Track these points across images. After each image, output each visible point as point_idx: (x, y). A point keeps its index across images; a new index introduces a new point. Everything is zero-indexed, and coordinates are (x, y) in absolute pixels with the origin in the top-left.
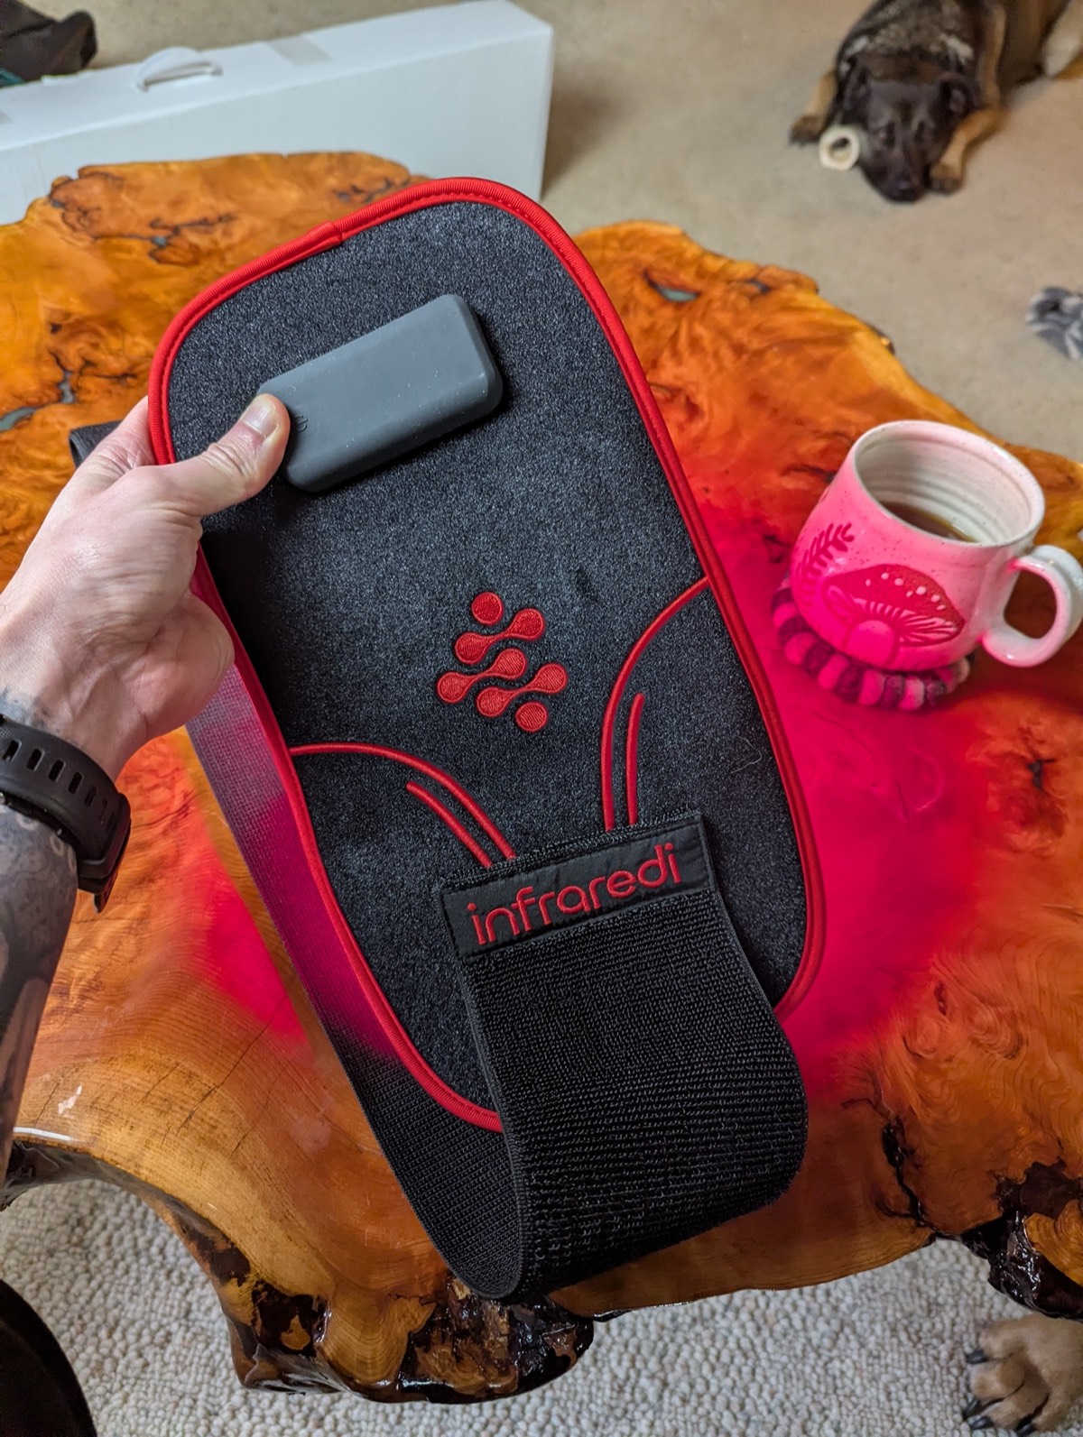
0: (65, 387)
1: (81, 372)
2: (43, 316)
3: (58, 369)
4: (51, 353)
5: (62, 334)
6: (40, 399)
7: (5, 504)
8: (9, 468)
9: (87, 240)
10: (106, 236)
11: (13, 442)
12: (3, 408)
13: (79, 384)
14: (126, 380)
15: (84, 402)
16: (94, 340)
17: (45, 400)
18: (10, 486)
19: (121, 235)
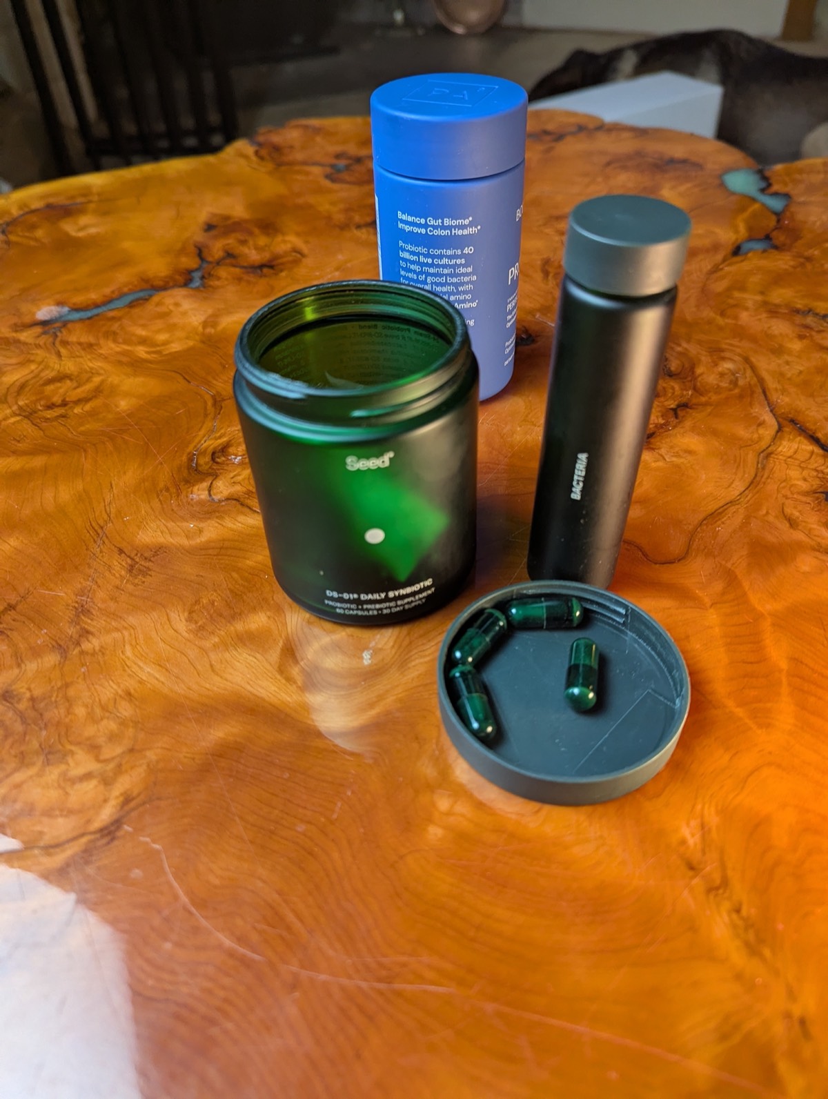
0: (197, 275)
1: (218, 263)
2: (202, 218)
3: (197, 260)
4: (196, 247)
5: (214, 232)
6: (167, 283)
7: (78, 376)
8: (102, 342)
9: (270, 166)
10: (291, 164)
11: (119, 319)
12: (126, 290)
13: (212, 273)
14: (261, 271)
15: (210, 286)
16: (242, 238)
17: (171, 284)
18: (94, 358)
19: (305, 163)
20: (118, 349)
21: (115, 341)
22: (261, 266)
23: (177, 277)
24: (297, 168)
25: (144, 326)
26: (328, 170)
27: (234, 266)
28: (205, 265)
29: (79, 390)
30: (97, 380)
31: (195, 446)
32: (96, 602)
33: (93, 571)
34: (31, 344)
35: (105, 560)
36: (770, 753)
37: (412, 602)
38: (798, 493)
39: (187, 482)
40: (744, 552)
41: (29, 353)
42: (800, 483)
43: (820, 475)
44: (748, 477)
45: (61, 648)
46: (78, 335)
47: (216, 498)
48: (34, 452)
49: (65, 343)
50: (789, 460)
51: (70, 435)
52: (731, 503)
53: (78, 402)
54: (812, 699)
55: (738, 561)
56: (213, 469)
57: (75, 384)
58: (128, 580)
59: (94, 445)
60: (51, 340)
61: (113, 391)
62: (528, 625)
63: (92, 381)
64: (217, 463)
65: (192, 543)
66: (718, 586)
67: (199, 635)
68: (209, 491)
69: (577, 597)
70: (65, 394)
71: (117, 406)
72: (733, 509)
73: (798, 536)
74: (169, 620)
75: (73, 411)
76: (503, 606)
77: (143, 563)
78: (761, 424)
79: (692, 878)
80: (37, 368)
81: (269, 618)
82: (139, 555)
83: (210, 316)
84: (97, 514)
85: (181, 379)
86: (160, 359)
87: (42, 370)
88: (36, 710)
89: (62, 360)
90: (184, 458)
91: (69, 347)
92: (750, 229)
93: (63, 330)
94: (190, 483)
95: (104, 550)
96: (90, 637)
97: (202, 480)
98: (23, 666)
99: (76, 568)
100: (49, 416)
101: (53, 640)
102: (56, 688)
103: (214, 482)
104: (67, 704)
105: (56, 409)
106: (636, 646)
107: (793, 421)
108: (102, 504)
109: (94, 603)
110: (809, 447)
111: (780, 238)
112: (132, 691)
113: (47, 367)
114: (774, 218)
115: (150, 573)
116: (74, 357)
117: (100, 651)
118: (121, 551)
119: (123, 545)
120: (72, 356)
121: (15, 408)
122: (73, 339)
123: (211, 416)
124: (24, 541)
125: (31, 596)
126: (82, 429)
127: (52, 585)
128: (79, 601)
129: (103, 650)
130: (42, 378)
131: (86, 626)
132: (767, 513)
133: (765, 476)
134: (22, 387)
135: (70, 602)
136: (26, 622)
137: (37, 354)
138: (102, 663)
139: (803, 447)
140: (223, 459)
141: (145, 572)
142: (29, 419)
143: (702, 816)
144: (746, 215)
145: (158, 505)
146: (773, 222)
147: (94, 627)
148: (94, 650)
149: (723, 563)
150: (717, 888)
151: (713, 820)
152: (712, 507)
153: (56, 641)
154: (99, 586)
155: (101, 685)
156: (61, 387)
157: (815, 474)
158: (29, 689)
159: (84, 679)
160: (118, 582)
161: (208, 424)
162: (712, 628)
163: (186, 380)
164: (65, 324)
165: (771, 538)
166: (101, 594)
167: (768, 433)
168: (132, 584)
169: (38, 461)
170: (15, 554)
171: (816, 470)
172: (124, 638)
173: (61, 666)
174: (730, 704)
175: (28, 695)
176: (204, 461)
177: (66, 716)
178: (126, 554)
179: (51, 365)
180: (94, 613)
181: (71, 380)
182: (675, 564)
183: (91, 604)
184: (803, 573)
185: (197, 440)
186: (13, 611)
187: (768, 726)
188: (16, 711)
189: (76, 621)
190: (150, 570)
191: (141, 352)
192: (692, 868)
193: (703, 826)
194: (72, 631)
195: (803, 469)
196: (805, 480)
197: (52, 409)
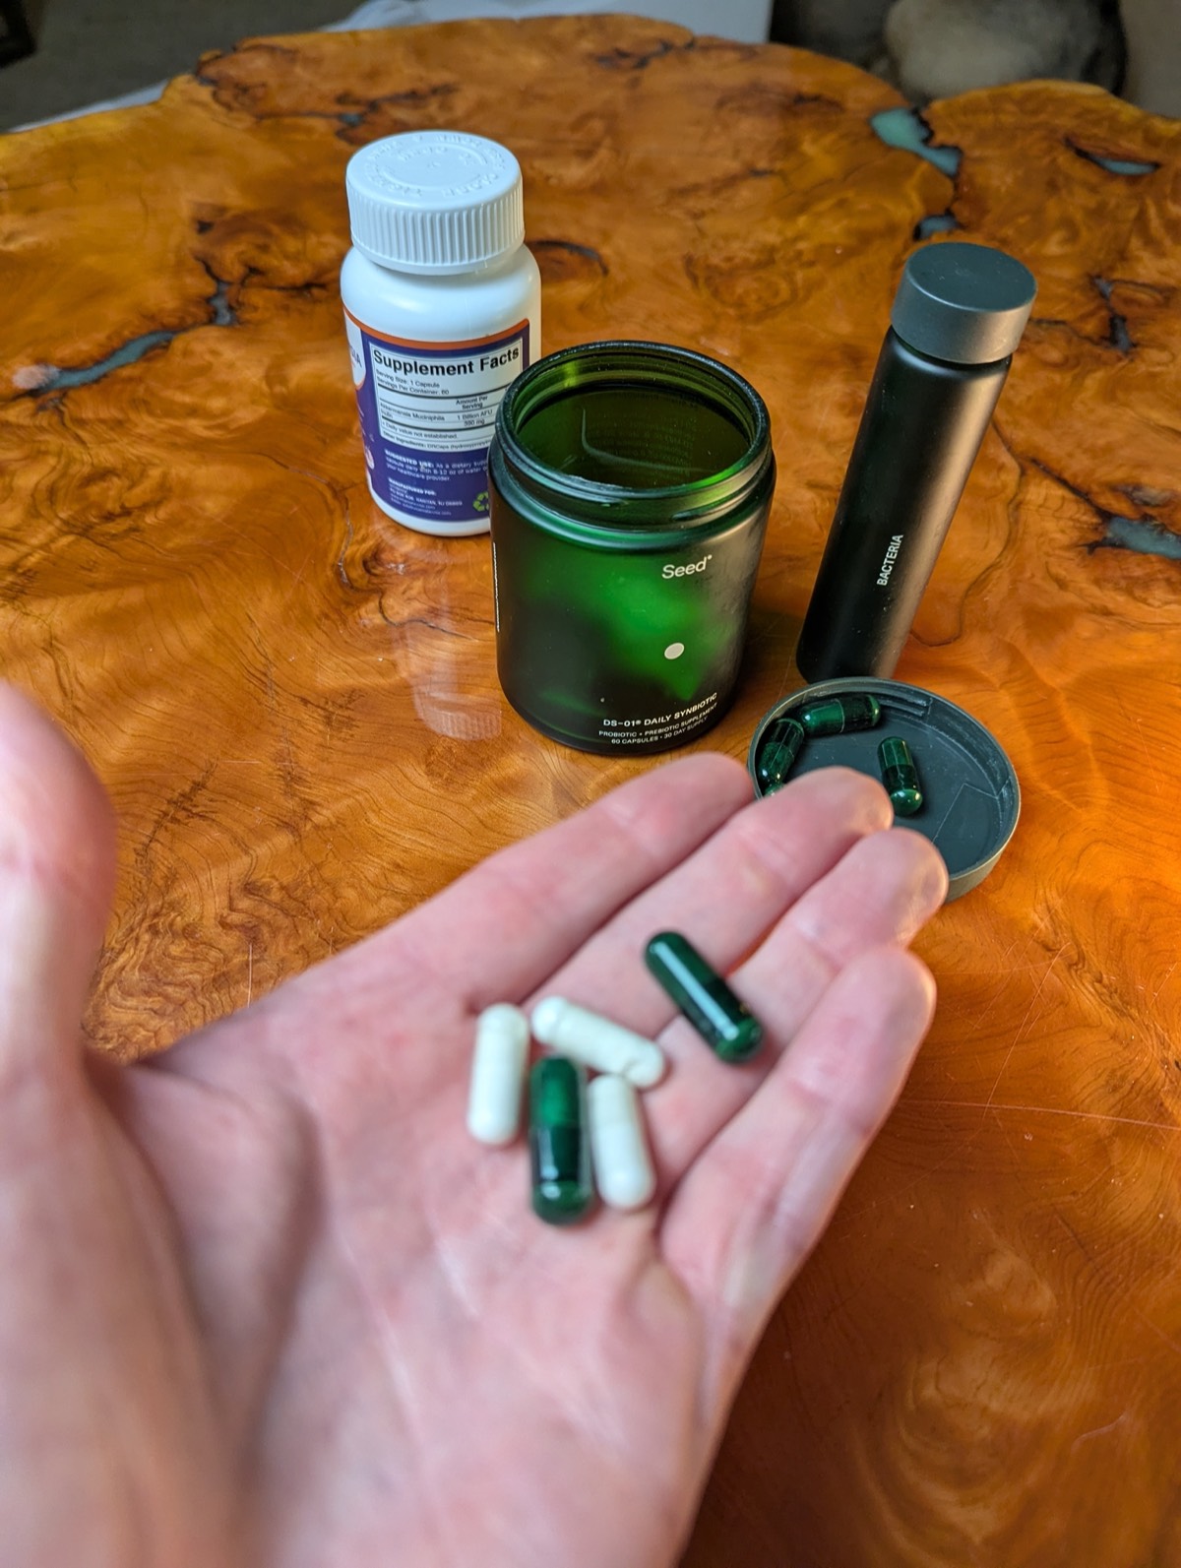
0: (220, 304)
1: (243, 283)
2: (185, 211)
3: (208, 279)
4: (197, 258)
5: (211, 235)
6: (182, 319)
7: (125, 470)
8: (133, 416)
9: (248, 120)
10: (276, 114)
11: (140, 380)
12: (126, 333)
13: (240, 299)
14: (310, 292)
15: (248, 322)
16: (261, 240)
17: (189, 321)
18: (135, 442)
19: (295, 113)
20: (162, 426)
21: (151, 413)
22: (308, 286)
23: (193, 309)
24: (288, 121)
25: (182, 389)
26: (337, 124)
27: (270, 287)
28: (225, 288)
29: (137, 491)
30: (155, 473)
31: (336, 556)
32: (305, 767)
33: (281, 729)
34: (29, 427)
35: (288, 714)
36: (1094, 830)
37: (695, 721)
38: (1061, 548)
39: (348, 604)
40: (1020, 623)
41: (34, 441)
42: (1058, 536)
43: (1078, 525)
44: (1003, 533)
45: (286, 825)
46: (91, 408)
47: (395, 619)
48: (119, 582)
49: (81, 422)
50: (1041, 510)
51: (157, 555)
52: (992, 567)
53: (145, 507)
54: (1123, 771)
55: (1016, 633)
56: (373, 584)
57: (127, 483)
58: (331, 736)
59: (199, 566)
60: (55, 419)
61: (186, 489)
62: (825, 731)
63: (148, 476)
64: (375, 575)
65: (392, 681)
66: (1003, 664)
67: (451, 789)
68: (382, 612)
69: (873, 694)
70: (120, 498)
71: (202, 508)
72: (997, 574)
73: (1070, 598)
74: (405, 776)
75: (144, 521)
76: (795, 712)
77: (340, 713)
78: (1001, 468)
79: (1050, 958)
80: (59, 462)
81: (524, 759)
82: (330, 703)
83: (270, 369)
84: (250, 656)
85: (273, 464)
86: (229, 436)
87: (68, 465)
88: (295, 899)
89: (88, 448)
90: (330, 573)
91: (88, 427)
92: (926, 200)
93: (65, 401)
94: (352, 605)
95: (284, 703)
96: (318, 808)
97: (366, 600)
98: (251, 852)
99: (258, 728)
100: (114, 532)
101: (273, 817)
102: (305, 871)
103: (383, 601)
104: (327, 887)
105: (119, 520)
106: (939, 739)
107: (1035, 461)
108: (250, 643)
109: (302, 768)
110: (1058, 492)
111: (963, 212)
112: (401, 863)
113: (71, 461)
114: (949, 185)
115: (354, 723)
116: (103, 442)
117: (338, 822)
118: (305, 701)
119: (304, 693)
120: (102, 441)
121: (58, 523)
122: (88, 414)
123: (338, 513)
124: (172, 702)
125: (218, 769)
126: (170, 545)
127: (237, 754)
128: (282, 768)
129: (340, 821)
130: (74, 476)
131: (307, 797)
132: (1033, 576)
133: (1021, 531)
134: (52, 492)
135: (270, 770)
136: (229, 801)
137: (48, 442)
138: (347, 836)
139: (1053, 492)
140: (381, 569)
141: (349, 723)
142: (88, 538)
143: (1046, 902)
144: (915, 179)
145: (324, 637)
146: (947, 190)
147: (317, 796)
148: (331, 823)
149: (1001, 637)
150: (1076, 964)
151: (1058, 903)
152: (974, 572)
153: (278, 819)
154: (298, 747)
155: (359, 861)
156: (109, 489)
157: (1071, 523)
158: (273, 877)
159: (335, 857)
160: (320, 740)
161: (339, 526)
162: (1007, 710)
163: (281, 465)
164: (64, 392)
165: (1043, 603)
166: (305, 757)
167: (1011, 477)
168: (339, 739)
169: (133, 596)
170: (169, 720)
171: (1071, 519)
172: (361, 805)
173: (299, 845)
174: (1045, 787)
175: (276, 884)
176: (357, 573)
177: (335, 902)
178: (312, 704)
179: (78, 456)
180: (308, 779)
181: (118, 476)
182: (951, 645)
183: (299, 769)
184: (1085, 639)
185: (334, 547)
186: (204, 791)
187: (1087, 804)
188: (270, 904)
189: (289, 793)
190: (353, 720)
191: (196, 427)
192: (1049, 950)
193: (1049, 909)
194: (291, 804)
195: (1059, 519)
196: (1063, 532)
197: (113, 520)
